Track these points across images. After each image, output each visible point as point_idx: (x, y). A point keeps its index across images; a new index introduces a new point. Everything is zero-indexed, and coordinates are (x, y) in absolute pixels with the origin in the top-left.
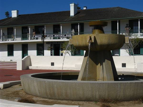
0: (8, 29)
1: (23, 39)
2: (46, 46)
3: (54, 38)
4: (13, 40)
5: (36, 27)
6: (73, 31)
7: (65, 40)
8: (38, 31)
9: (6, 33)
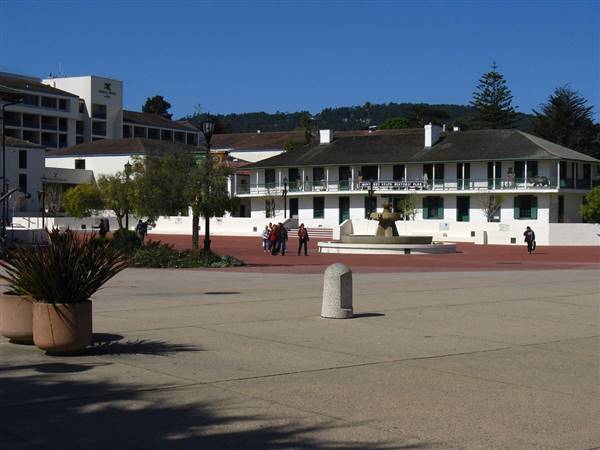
0: (315, 169)
1: (341, 188)
2: (380, 201)
3: (395, 189)
4: (324, 190)
5: (363, 168)
6: (426, 175)
7: (412, 191)
8: (369, 174)
9: (311, 176)
